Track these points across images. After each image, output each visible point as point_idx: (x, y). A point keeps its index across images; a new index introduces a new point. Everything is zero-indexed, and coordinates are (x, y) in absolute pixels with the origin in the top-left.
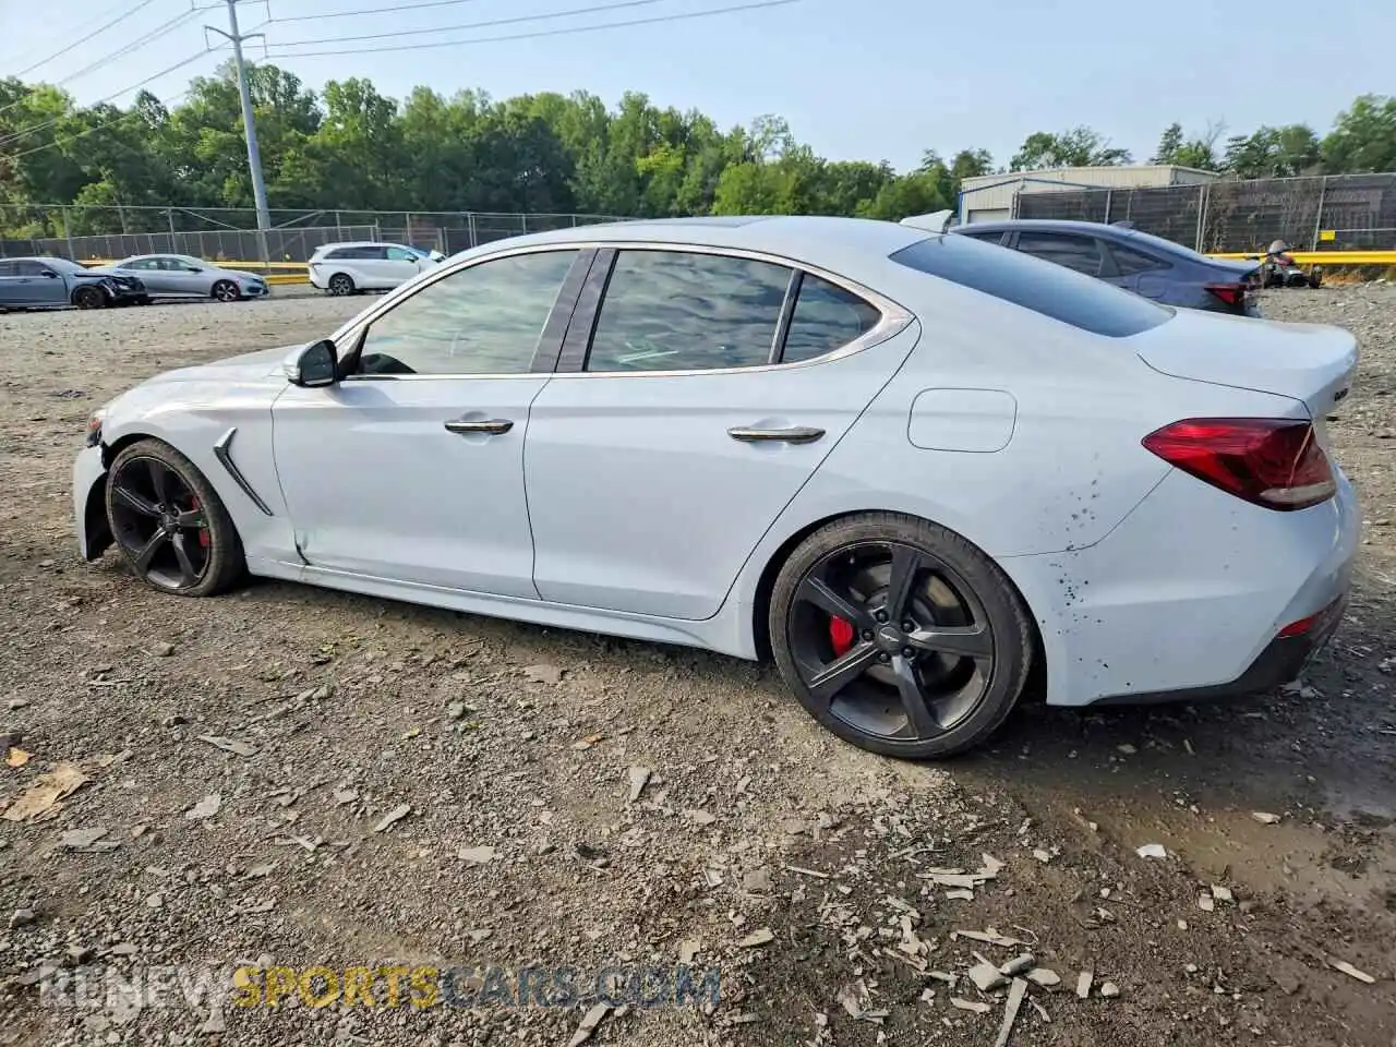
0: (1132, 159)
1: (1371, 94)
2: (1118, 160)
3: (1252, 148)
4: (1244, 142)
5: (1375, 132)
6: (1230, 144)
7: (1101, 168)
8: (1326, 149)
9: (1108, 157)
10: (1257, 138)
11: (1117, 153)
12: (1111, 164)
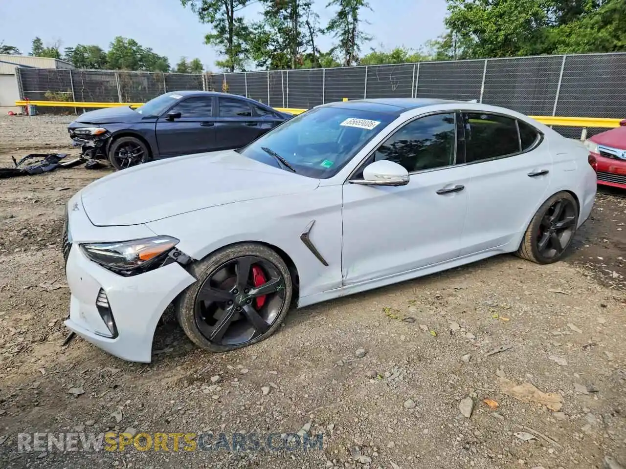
0: (20, 52)
1: (121, 36)
2: (12, 52)
3: (76, 53)
4: (73, 50)
5: (127, 53)
6: (67, 50)
7: (3, 54)
8: (109, 58)
9: (6, 50)
10: (77, 49)
11: (10, 48)
12: (8, 53)
